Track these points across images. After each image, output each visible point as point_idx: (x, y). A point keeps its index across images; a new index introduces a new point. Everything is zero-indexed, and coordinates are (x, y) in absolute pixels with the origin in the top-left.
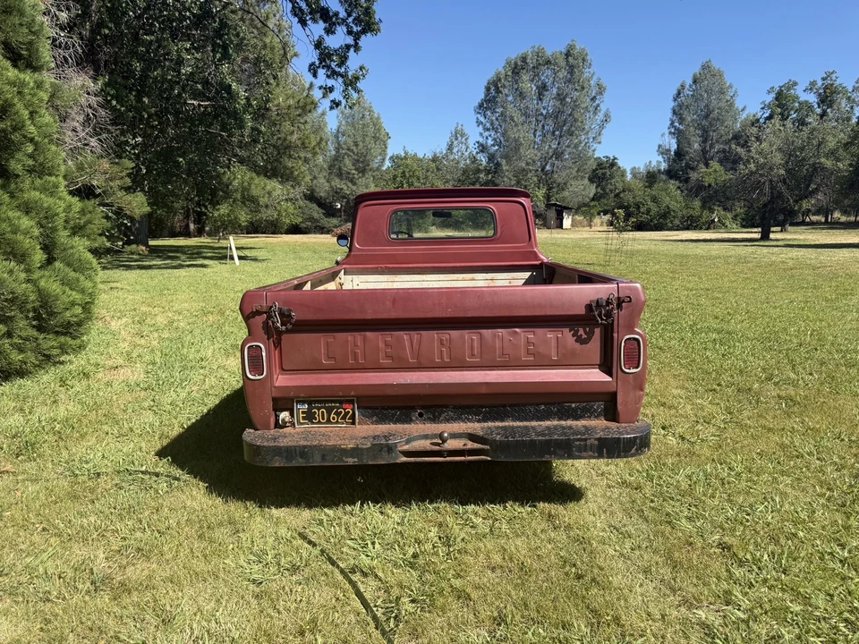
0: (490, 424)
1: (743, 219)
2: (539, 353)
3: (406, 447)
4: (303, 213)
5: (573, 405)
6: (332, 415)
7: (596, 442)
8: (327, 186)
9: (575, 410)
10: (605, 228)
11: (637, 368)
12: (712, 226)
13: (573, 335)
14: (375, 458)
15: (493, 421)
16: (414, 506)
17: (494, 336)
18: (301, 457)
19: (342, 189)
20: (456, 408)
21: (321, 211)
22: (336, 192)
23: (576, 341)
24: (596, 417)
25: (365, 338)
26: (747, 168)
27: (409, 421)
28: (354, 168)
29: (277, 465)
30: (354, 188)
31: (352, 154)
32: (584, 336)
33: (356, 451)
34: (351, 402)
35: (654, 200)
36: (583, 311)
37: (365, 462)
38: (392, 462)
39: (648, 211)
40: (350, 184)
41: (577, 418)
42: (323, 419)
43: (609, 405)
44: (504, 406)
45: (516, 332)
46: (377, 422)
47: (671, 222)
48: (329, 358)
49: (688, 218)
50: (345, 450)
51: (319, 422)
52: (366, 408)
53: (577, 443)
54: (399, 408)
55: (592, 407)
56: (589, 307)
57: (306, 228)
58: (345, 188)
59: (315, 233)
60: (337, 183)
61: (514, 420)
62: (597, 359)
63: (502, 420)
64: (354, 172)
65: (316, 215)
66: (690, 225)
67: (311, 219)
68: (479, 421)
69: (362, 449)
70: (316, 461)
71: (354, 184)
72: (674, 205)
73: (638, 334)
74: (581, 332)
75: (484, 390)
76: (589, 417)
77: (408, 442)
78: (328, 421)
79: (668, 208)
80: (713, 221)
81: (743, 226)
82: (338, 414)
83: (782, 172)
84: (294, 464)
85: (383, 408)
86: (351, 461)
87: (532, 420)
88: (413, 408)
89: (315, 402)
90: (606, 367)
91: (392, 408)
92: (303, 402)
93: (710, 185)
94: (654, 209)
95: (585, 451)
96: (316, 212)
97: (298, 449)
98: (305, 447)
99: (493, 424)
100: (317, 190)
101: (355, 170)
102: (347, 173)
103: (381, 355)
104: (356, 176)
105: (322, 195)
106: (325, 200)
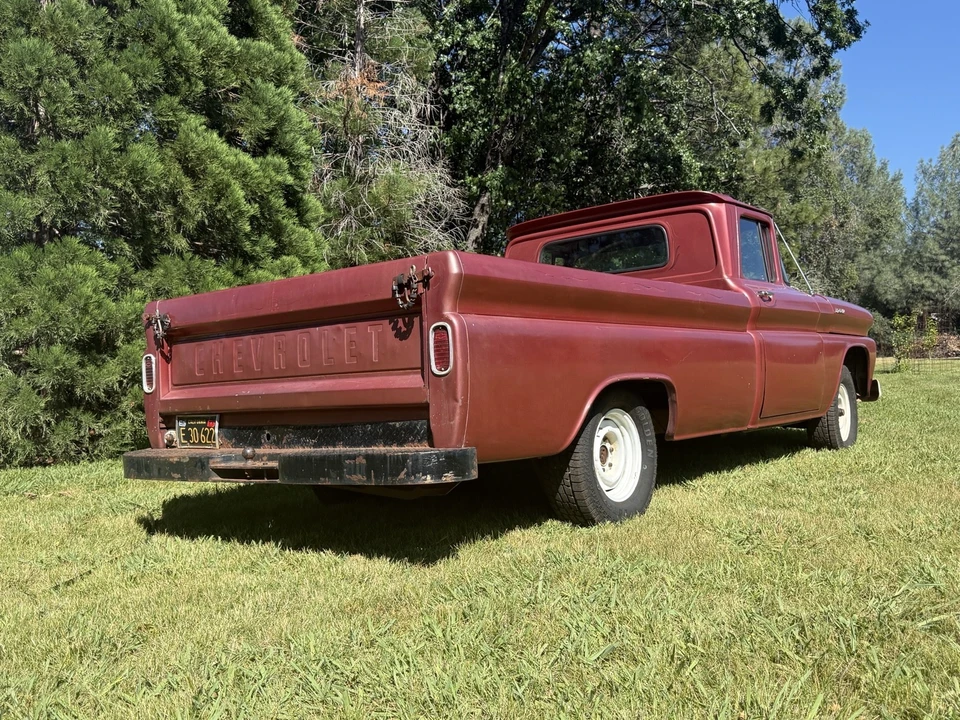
0: (324, 449)
2: (361, 354)
5: (398, 425)
6: (202, 435)
7: (364, 461)
8: (897, 284)
9: (398, 431)
11: (448, 368)
13: (393, 329)
14: (192, 474)
15: (327, 446)
17: (320, 335)
18: (146, 470)
19: (923, 286)
20: (296, 428)
22: (914, 292)
23: (396, 336)
24: (419, 441)
25: (223, 347)
27: (259, 444)
28: (942, 251)
30: (944, 282)
31: (939, 232)
32: (404, 329)
33: (179, 466)
34: (214, 419)
40: (937, 278)
42: (196, 439)
45: (339, 329)
46: (236, 445)
50: (172, 464)
51: (194, 443)
52: (229, 428)
53: (348, 462)
54: (251, 428)
55: (415, 427)
58: (928, 283)
60: (914, 278)
61: (345, 445)
62: (417, 360)
64: (943, 257)
68: (315, 446)
69: (183, 463)
71: (945, 276)
73: (451, 323)
74: (401, 324)
76: (413, 441)
78: (200, 442)
82: (205, 434)
85: (239, 429)
86: (176, 476)
87: (359, 445)
88: (261, 429)
89: (193, 419)
91: (245, 428)
92: (181, 419)
95: (355, 474)
97: (144, 461)
98: (148, 458)
100: (881, 291)
101: (946, 255)
102: (933, 260)
103: (235, 364)
104: (946, 263)
105: (889, 297)
106: (895, 304)
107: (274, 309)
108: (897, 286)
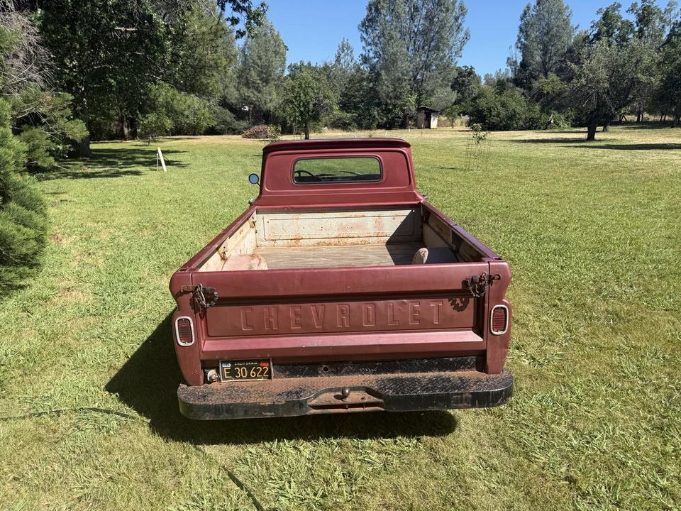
0: (383, 376)
1: (573, 120)
2: (423, 319)
3: (314, 402)
4: (218, 118)
5: (451, 359)
6: (252, 372)
7: (471, 396)
8: (236, 94)
9: (452, 363)
10: (464, 128)
11: (503, 330)
12: (549, 126)
13: (452, 304)
14: (289, 412)
15: (386, 373)
16: (321, 441)
17: (386, 306)
18: (227, 413)
19: (249, 97)
20: (354, 363)
21: (232, 115)
22: (245, 99)
23: (454, 309)
24: (469, 368)
25: (278, 311)
26: (579, 82)
27: (315, 374)
28: (258, 78)
29: (207, 419)
30: (260, 95)
31: (256, 66)
32: (461, 305)
33: (272, 407)
34: (267, 361)
35: (503, 105)
36: (460, 287)
37: (280, 415)
38: (303, 414)
39: (498, 115)
40: (256, 92)
41: (453, 369)
42: (244, 375)
43: (479, 359)
44: (394, 361)
45: (404, 303)
46: (289, 376)
47: (517, 123)
48: (247, 326)
49: (530, 119)
50: (263, 406)
51: (241, 378)
53: (455, 397)
54: (307, 364)
55: (466, 360)
56: (465, 283)
57: (220, 130)
58: (252, 95)
59: (228, 134)
60: (246, 92)
61: (403, 372)
62: (471, 323)
63: (393, 372)
64: (259, 81)
65: (228, 119)
66: (531, 125)
67: (224, 122)
68: (374, 373)
69: (277, 406)
70: (240, 415)
71: (260, 92)
72: (519, 109)
73: (505, 304)
74: (458, 301)
75: (378, 351)
76: (464, 369)
77: (315, 397)
78: (249, 377)
79: (515, 111)
80: (550, 122)
81: (573, 126)
82: (256, 371)
83: (607, 85)
84: (221, 418)
85: (294, 365)
86: (269, 415)
87: (417, 371)
88: (319, 364)
89: (237, 362)
90: (479, 330)
91: (302, 364)
92: (227, 362)
93: (548, 93)
94: (503, 113)
95: (461, 403)
96: (228, 116)
97: (224, 406)
98: (231, 405)
99: (385, 375)
100: (229, 98)
101: (260, 80)
102: (254, 83)
103: (292, 323)
104: (260, 85)
105: (233, 102)
106: (236, 105)
107: (349, 290)
108: (236, 96)
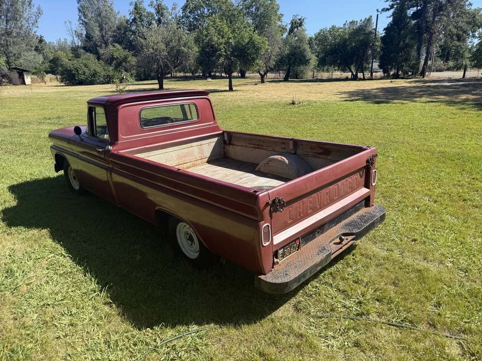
0: (338, 226)
1: (135, 76)
2: (352, 187)
5: (358, 205)
6: (292, 249)
10: (58, 83)
12: (123, 81)
14: (326, 261)
15: (338, 223)
17: (342, 184)
23: (360, 177)
26: (149, 51)
27: (314, 237)
29: (295, 287)
34: (299, 238)
35: (86, 66)
37: (323, 266)
39: (84, 74)
41: (359, 210)
43: (367, 201)
45: (347, 180)
47: (99, 79)
48: (290, 219)
49: (107, 76)
51: (287, 256)
54: (312, 233)
55: (362, 204)
56: (367, 161)
61: (344, 220)
62: (364, 182)
66: (109, 80)
68: (335, 226)
69: (323, 261)
72: (98, 69)
74: (361, 173)
76: (361, 208)
78: (290, 253)
79: (95, 71)
80: (123, 78)
81: (137, 80)
83: (165, 53)
84: (301, 282)
87: (348, 217)
88: (316, 231)
89: (286, 246)
90: (367, 185)
92: (281, 249)
94: (87, 73)
98: (305, 271)
103: (308, 208)
